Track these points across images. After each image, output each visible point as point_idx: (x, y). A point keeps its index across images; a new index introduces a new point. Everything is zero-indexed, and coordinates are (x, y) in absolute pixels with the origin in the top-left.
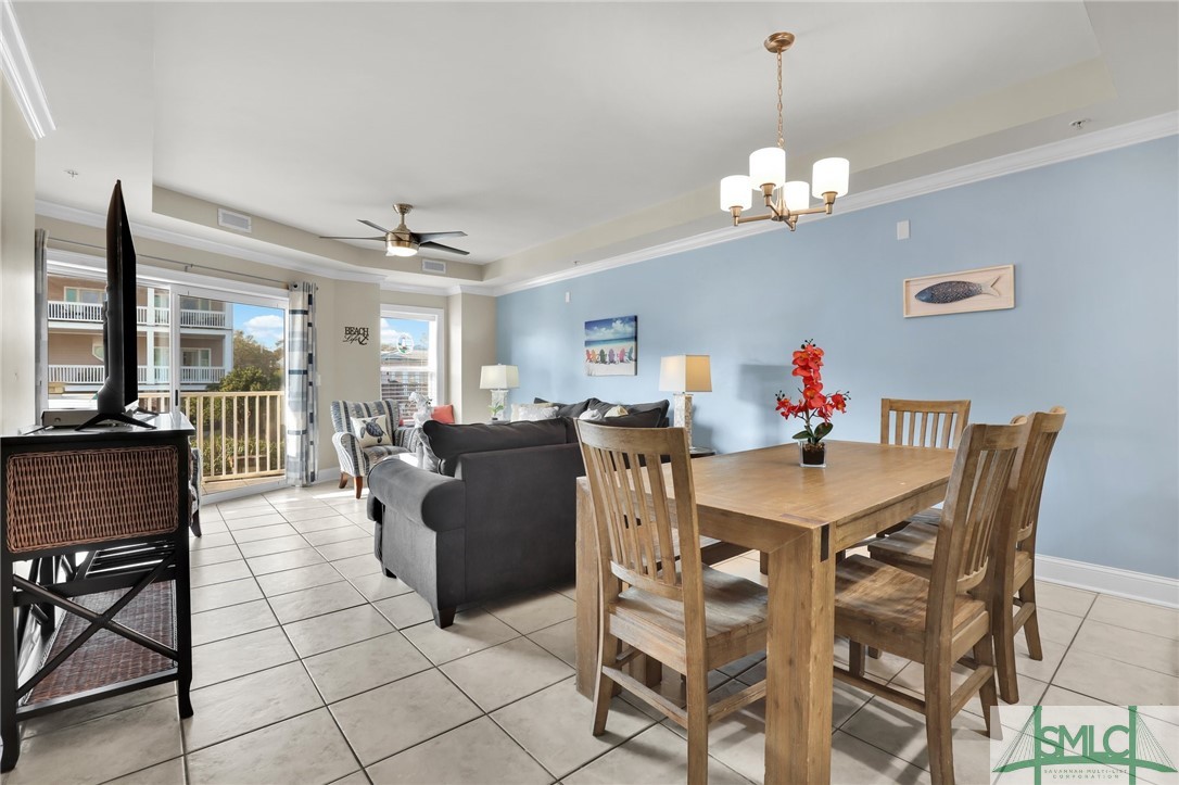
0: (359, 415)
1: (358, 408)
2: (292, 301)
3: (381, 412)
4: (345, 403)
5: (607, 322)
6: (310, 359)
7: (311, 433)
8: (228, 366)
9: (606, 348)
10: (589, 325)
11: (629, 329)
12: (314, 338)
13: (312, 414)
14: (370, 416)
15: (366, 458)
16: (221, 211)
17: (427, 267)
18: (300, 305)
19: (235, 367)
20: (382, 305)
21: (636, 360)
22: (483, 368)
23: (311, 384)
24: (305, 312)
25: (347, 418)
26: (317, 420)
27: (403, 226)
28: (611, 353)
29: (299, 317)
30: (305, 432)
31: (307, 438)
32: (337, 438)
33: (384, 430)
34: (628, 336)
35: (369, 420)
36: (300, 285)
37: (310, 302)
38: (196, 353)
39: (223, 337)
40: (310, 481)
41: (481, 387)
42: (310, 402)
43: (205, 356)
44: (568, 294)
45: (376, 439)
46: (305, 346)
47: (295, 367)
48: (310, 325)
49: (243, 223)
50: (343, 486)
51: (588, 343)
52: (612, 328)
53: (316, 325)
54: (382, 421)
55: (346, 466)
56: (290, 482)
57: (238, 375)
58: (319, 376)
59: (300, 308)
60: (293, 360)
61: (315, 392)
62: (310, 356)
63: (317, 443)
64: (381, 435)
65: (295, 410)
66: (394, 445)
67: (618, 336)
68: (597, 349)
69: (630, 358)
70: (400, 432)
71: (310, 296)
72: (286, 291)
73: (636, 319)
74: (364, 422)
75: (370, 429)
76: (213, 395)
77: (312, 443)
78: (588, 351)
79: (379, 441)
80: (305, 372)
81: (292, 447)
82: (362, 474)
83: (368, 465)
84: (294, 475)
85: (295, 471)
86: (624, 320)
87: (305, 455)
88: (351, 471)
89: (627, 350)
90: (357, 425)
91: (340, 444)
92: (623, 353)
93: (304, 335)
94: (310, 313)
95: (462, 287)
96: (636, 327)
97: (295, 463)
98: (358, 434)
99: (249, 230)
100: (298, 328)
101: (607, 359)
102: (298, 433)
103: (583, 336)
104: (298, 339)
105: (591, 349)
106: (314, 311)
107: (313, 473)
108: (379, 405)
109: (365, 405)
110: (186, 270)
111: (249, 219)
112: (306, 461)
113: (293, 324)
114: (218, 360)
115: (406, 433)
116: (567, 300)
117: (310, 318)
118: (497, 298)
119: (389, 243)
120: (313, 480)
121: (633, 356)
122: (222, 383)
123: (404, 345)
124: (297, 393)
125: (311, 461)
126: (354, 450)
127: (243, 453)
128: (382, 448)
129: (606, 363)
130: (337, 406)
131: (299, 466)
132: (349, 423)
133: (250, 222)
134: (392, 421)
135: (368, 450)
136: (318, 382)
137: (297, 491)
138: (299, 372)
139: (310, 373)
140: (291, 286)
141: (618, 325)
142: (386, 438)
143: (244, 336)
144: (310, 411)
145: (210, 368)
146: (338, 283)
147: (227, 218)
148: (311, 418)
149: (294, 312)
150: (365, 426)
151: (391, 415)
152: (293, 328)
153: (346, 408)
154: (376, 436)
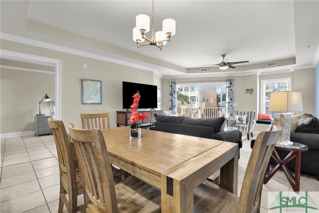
2: (226, 85)
3: (248, 115)
12: (232, 93)
13: (231, 114)
17: (267, 65)
23: (231, 106)
24: (230, 87)
29: (228, 88)
33: (244, 120)
35: (240, 116)
36: (229, 80)
37: (231, 84)
42: (231, 110)
45: (241, 122)
46: (230, 96)
47: (227, 101)
48: (231, 90)
49: (206, 70)
58: (234, 104)
59: (228, 86)
62: (231, 98)
64: (242, 121)
66: (246, 125)
72: (225, 82)
79: (242, 123)
93: (230, 93)
100: (228, 91)
104: (228, 94)
106: (232, 86)
108: (248, 112)
109: (245, 112)
110: (201, 82)
111: (207, 68)
113: (226, 90)
118: (315, 68)
138: (228, 103)
139: (231, 103)
142: (244, 122)
146: (243, 77)
147: (202, 70)
150: (238, 118)
153: (237, 113)
154: (241, 121)
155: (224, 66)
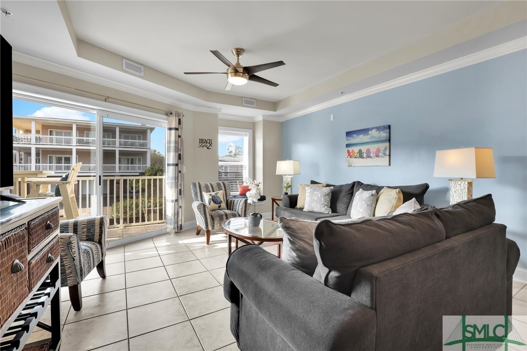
0: (208, 191)
1: (207, 186)
2: (169, 123)
3: (220, 189)
4: (199, 183)
5: (365, 131)
6: (180, 157)
7: (180, 201)
8: (149, 164)
9: (364, 148)
10: (349, 134)
11: (384, 135)
12: (182, 144)
13: (180, 190)
14: (213, 191)
15: (212, 218)
16: (124, 61)
17: (245, 103)
18: (174, 124)
19: (151, 165)
20: (219, 127)
21: (390, 156)
22: (278, 162)
23: (180, 172)
24: (177, 129)
25: (201, 192)
26: (184, 193)
27: (238, 64)
28: (368, 151)
29: (173, 132)
30: (177, 201)
31: (178, 204)
32: (195, 205)
33: (222, 200)
34: (382, 139)
35: (213, 194)
36: (174, 113)
37: (179, 123)
38: (136, 159)
39: (146, 152)
40: (179, 230)
41: (277, 174)
42: (179, 183)
43: (139, 160)
44: (332, 116)
45: (218, 205)
46: (177, 149)
47: (171, 162)
48: (179, 136)
49: (139, 70)
50: (198, 233)
51: (348, 146)
52: (369, 134)
53: (183, 137)
54: (220, 194)
55: (200, 222)
56: (168, 230)
57: (152, 169)
58: (185, 167)
59: (173, 126)
60: (171, 158)
61: (183, 177)
62: (180, 155)
63: (183, 207)
64: (220, 203)
65: (171, 188)
66: (228, 209)
67: (373, 140)
68: (356, 149)
69: (385, 154)
70: (231, 201)
71: (179, 120)
72: (166, 116)
73: (389, 127)
74: (211, 195)
75: (214, 200)
76: (141, 178)
77: (180, 207)
78: (348, 151)
79: (219, 207)
80: (177, 165)
81: (170, 210)
82: (210, 228)
83: (214, 223)
84: (170, 227)
85: (171, 224)
86: (378, 129)
87: (177, 214)
88: (203, 226)
89: (382, 149)
90: (207, 197)
91: (197, 210)
92: (378, 150)
93: (176, 142)
94: (180, 130)
95: (263, 116)
96: (390, 133)
97: (171, 219)
98: (207, 203)
99: (142, 74)
100: (173, 139)
101: (365, 155)
102: (172, 201)
103: (345, 141)
104: (173, 145)
105: (350, 149)
106: (182, 128)
107: (181, 225)
108: (219, 185)
109: (211, 184)
111: (142, 67)
112: (177, 218)
113: (170, 136)
114: (145, 162)
115: (235, 202)
116: (332, 119)
117: (179, 133)
118: (282, 122)
119: (229, 75)
120: (181, 229)
121: (387, 153)
122: (146, 172)
123: (230, 150)
124: (173, 177)
125: (180, 218)
126: (205, 214)
127: (150, 206)
128: (221, 212)
129: (363, 158)
130: (195, 185)
131: (173, 221)
132: (201, 196)
133: (143, 70)
134: (226, 194)
135: (213, 213)
136: (184, 171)
137: (172, 236)
138: (173, 165)
139: (179, 165)
140: (169, 114)
141: (374, 133)
142: (223, 205)
143: (156, 152)
144: (179, 188)
145: (141, 165)
146: (195, 113)
147: (128, 65)
148: (180, 192)
149: (170, 129)
150: (211, 197)
151: (225, 190)
152: (170, 139)
153: (200, 186)
154: (218, 203)
155: (242, 77)
